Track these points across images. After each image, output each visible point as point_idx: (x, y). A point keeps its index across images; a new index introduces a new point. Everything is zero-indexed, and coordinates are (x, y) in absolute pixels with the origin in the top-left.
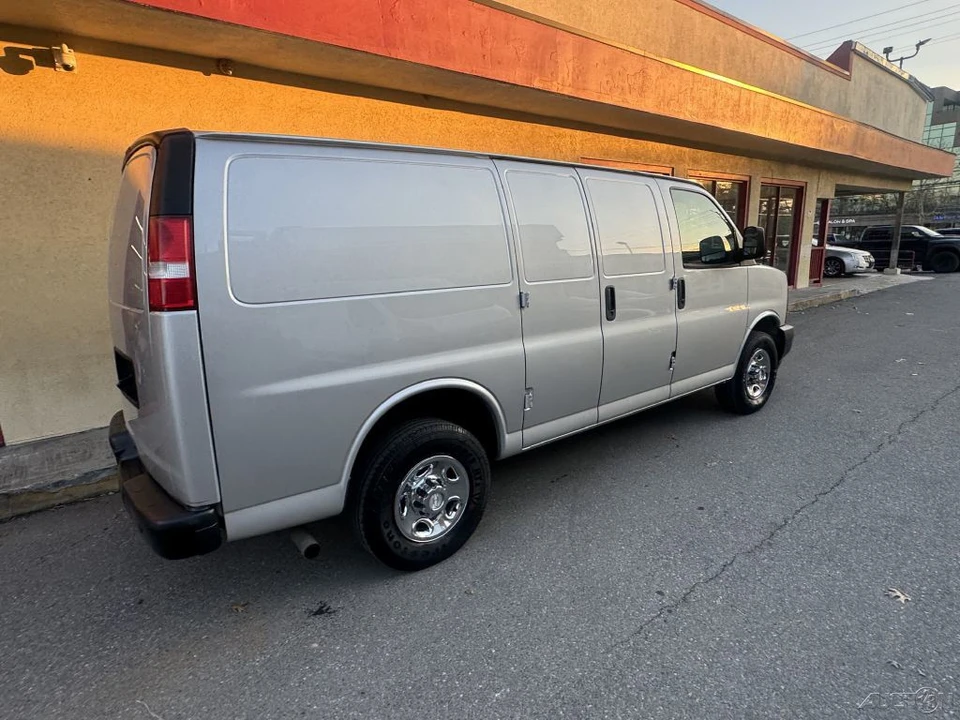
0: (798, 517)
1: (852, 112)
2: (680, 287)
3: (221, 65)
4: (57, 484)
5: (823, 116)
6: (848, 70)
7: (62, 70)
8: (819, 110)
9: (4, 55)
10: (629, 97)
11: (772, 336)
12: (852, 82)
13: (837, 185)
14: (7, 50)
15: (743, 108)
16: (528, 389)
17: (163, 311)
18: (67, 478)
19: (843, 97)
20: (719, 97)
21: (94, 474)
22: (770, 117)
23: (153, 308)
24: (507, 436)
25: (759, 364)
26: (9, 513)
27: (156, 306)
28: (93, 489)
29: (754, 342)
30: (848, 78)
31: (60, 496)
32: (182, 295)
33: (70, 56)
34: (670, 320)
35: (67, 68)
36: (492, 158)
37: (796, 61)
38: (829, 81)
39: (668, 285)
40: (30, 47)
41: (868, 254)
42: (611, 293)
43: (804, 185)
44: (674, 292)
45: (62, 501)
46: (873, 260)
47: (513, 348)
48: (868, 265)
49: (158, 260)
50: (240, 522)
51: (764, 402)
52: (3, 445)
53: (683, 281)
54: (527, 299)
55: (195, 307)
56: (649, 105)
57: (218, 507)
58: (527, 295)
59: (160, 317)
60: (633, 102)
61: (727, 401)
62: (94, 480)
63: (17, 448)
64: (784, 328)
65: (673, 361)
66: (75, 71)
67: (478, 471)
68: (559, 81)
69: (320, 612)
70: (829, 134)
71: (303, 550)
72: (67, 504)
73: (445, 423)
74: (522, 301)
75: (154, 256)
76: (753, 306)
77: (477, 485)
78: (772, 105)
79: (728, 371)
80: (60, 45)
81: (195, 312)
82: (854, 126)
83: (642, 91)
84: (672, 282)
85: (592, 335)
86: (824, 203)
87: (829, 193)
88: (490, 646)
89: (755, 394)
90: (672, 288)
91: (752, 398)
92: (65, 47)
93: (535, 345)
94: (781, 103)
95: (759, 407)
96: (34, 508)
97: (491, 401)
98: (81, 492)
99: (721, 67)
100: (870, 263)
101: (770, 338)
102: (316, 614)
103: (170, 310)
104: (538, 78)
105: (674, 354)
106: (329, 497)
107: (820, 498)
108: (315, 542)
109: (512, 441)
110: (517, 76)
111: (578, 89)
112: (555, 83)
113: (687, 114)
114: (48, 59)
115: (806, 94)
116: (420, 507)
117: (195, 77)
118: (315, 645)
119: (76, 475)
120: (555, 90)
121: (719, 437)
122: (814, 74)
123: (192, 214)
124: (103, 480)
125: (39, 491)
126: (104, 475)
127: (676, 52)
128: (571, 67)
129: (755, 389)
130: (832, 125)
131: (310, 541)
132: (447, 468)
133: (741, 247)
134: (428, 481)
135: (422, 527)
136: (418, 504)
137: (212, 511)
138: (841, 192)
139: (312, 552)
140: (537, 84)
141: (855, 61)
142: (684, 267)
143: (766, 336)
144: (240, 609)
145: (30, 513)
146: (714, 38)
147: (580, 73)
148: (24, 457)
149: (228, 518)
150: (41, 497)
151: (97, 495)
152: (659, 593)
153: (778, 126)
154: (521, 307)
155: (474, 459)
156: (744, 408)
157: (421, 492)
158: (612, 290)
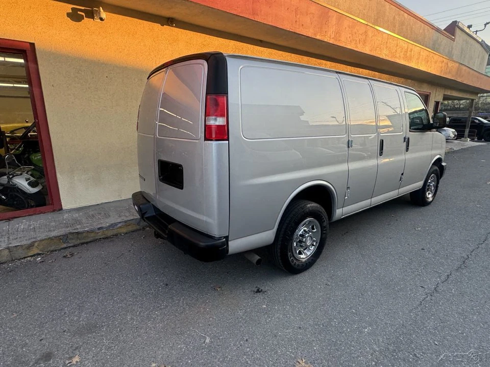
0: (473, 254)
1: (454, 57)
2: (407, 141)
3: (169, 21)
4: (99, 229)
5: (444, 59)
6: (454, 36)
7: (99, 21)
8: (442, 56)
9: (71, 11)
10: (359, 45)
11: (439, 168)
12: (455, 42)
13: (444, 95)
14: (72, 9)
15: (408, 54)
16: (348, 188)
17: (212, 140)
18: (104, 225)
19: (450, 49)
20: (398, 47)
21: (116, 224)
22: (420, 58)
23: (206, 139)
24: (337, 210)
25: (433, 181)
26: (78, 242)
27: (208, 138)
28: (115, 232)
29: (432, 170)
30: (454, 40)
31: (100, 235)
32: (222, 134)
33: (104, 15)
34: (401, 157)
35: (101, 19)
36: (337, 72)
37: (431, 30)
38: (444, 40)
39: (403, 140)
40: (83, 8)
41: (454, 130)
42: (382, 142)
43: (429, 94)
44: (405, 143)
45: (102, 237)
47: (343, 167)
48: (454, 136)
50: (235, 245)
51: (433, 200)
52: (61, 209)
53: (409, 138)
54: (352, 143)
55: (228, 139)
56: (367, 50)
57: (227, 238)
58: (352, 141)
59: (212, 144)
60: (360, 48)
61: (417, 200)
62: (115, 227)
63: (70, 211)
64: (443, 164)
65: (401, 179)
66: (103, 22)
67: (325, 227)
68: (329, 35)
69: (258, 291)
70: (446, 68)
71: (255, 262)
72: (103, 238)
73: (310, 202)
74: (349, 144)
76: (434, 152)
77: (324, 233)
78: (422, 53)
79: (419, 185)
80: (99, 8)
81: (228, 142)
82: (457, 65)
83: (365, 42)
84: (405, 138)
85: (372, 162)
86: (437, 103)
87: (440, 99)
89: (430, 196)
90: (405, 141)
91: (428, 198)
92: (101, 8)
93: (354, 166)
94: (425, 52)
95: (431, 202)
96: (89, 240)
97: (332, 191)
98: (110, 233)
99: (396, 31)
100: (455, 135)
101: (438, 169)
102: (257, 292)
103: (216, 140)
104: (319, 34)
105: (402, 174)
106: (267, 236)
107: (480, 246)
108: (259, 258)
109: (340, 212)
110: (309, 33)
111: (336, 40)
112: (327, 37)
113: (384, 55)
114: (91, 15)
115: (435, 47)
117: (157, 26)
118: (264, 306)
119: (108, 224)
120: (326, 41)
121: (413, 217)
122: (438, 37)
123: (227, 94)
124: (120, 227)
125: (91, 231)
126: (119, 225)
127: (376, 22)
128: (334, 29)
129: (429, 194)
130: (447, 64)
131: (257, 257)
132: (312, 225)
133: (431, 122)
134: (305, 231)
135: (300, 253)
136: (301, 242)
137: (224, 240)
138: (446, 98)
139: (259, 262)
140: (318, 37)
141: (458, 31)
142: (410, 131)
143: (436, 168)
144: (219, 289)
145: (87, 243)
146: (394, 17)
147: (338, 33)
148: (76, 215)
149: (229, 242)
150: (92, 235)
151: (116, 235)
152: (422, 287)
153: (423, 63)
154: (349, 147)
155: (324, 221)
156: (424, 203)
157: (302, 236)
158: (383, 140)
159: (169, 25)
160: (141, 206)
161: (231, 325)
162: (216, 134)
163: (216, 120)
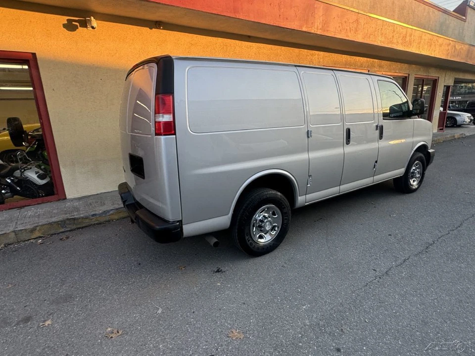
0: (440, 240)
1: (466, 39)
2: (381, 129)
3: (157, 24)
4: (93, 215)
5: (451, 42)
6: (464, 16)
7: (91, 29)
8: (448, 38)
9: (66, 22)
10: (349, 34)
11: (424, 155)
12: (466, 23)
13: (455, 78)
14: (68, 20)
15: (408, 39)
16: (310, 176)
17: (161, 135)
18: (97, 213)
19: (461, 31)
20: (395, 33)
21: (108, 211)
22: (422, 42)
23: (157, 134)
24: (299, 198)
25: (417, 168)
26: (74, 227)
27: (158, 134)
28: (107, 218)
29: (415, 157)
30: (465, 21)
31: (94, 221)
32: (169, 129)
33: (94, 22)
34: (375, 145)
35: (93, 28)
36: (296, 66)
37: (436, 12)
38: (453, 22)
39: (375, 128)
40: (77, 19)
41: (470, 115)
42: (348, 131)
43: (437, 78)
44: (378, 132)
45: (95, 223)
46: (472, 118)
47: (304, 156)
48: (469, 121)
49: (159, 113)
50: (189, 229)
51: (418, 187)
52: (66, 198)
53: (382, 126)
54: (311, 133)
55: (175, 134)
56: (359, 38)
57: (181, 222)
58: (311, 131)
59: (161, 138)
60: (351, 37)
61: (400, 186)
62: (108, 214)
63: (72, 200)
64: (431, 151)
65: (375, 166)
66: (96, 29)
67: (286, 213)
68: (316, 27)
69: (218, 271)
70: (453, 51)
71: (212, 244)
72: (97, 224)
73: (269, 189)
74: (308, 134)
75: (157, 112)
76: (416, 139)
77: (286, 219)
78: (423, 37)
79: (401, 171)
80: (90, 17)
81: (175, 136)
82: (467, 46)
83: (356, 31)
84: (377, 126)
85: (339, 151)
86: (448, 88)
87: (451, 83)
88: (297, 288)
89: (414, 183)
90: (377, 129)
91: (412, 185)
92: (92, 18)
93: (313, 155)
94: (428, 35)
95: (415, 190)
96: (84, 225)
97: (293, 180)
98: (102, 219)
99: (396, 17)
100: (471, 120)
101: (423, 156)
102: (216, 272)
103: (165, 135)
104: (305, 26)
105: (376, 162)
106: (223, 221)
107: (451, 232)
108: (216, 240)
109: (302, 200)
110: (294, 25)
111: (324, 31)
112: (313, 28)
113: (379, 41)
114: (84, 24)
115: (442, 30)
116: (260, 228)
117: (145, 30)
118: (219, 284)
119: (101, 212)
120: (313, 32)
121: (396, 204)
122: (446, 19)
123: (173, 93)
124: (112, 214)
125: (86, 218)
126: (111, 212)
127: (373, 9)
128: (321, 20)
129: (414, 181)
130: (455, 47)
131: (215, 240)
132: (273, 211)
133: (411, 109)
134: (264, 216)
135: (261, 237)
136: (260, 227)
137: (178, 223)
138: (457, 81)
139: (216, 244)
140: (304, 29)
141: (469, 11)
142: (383, 119)
143: (421, 155)
144: (183, 269)
145: (82, 228)
147: (326, 24)
148: (76, 204)
149: (184, 226)
150: (87, 220)
151: (109, 221)
152: (374, 270)
153: (426, 47)
154: (308, 137)
155: (285, 208)
156: (407, 190)
157: (261, 221)
158: (349, 130)
159: (157, 28)
160: (122, 195)
161: (184, 299)
162: (164, 129)
163: (163, 117)
